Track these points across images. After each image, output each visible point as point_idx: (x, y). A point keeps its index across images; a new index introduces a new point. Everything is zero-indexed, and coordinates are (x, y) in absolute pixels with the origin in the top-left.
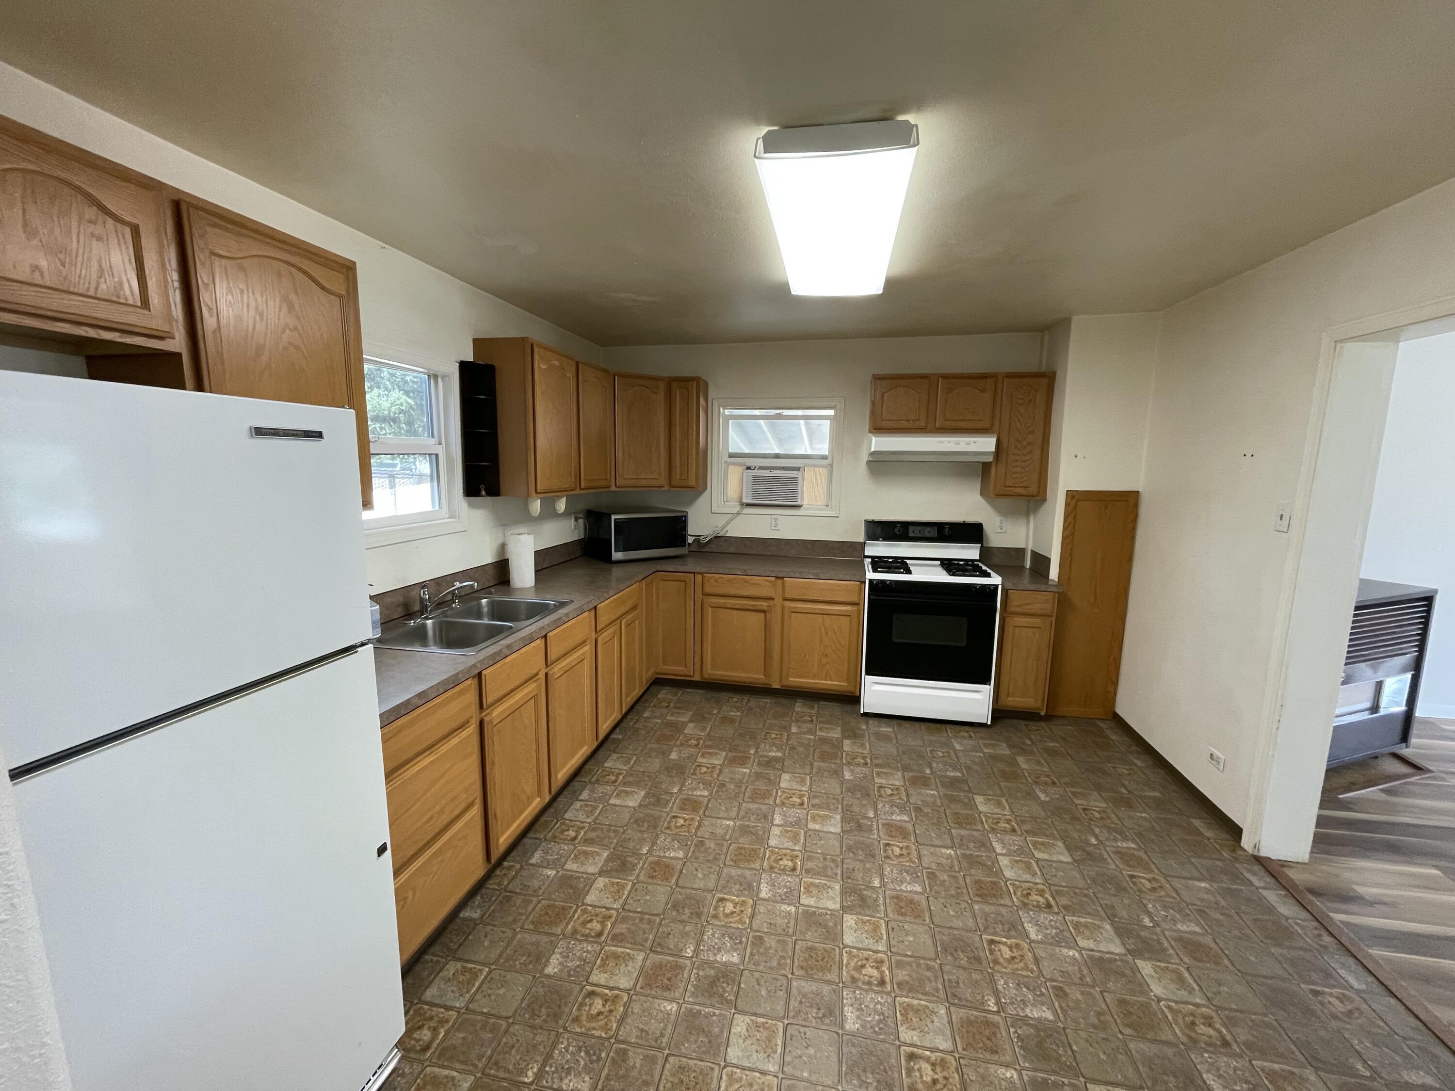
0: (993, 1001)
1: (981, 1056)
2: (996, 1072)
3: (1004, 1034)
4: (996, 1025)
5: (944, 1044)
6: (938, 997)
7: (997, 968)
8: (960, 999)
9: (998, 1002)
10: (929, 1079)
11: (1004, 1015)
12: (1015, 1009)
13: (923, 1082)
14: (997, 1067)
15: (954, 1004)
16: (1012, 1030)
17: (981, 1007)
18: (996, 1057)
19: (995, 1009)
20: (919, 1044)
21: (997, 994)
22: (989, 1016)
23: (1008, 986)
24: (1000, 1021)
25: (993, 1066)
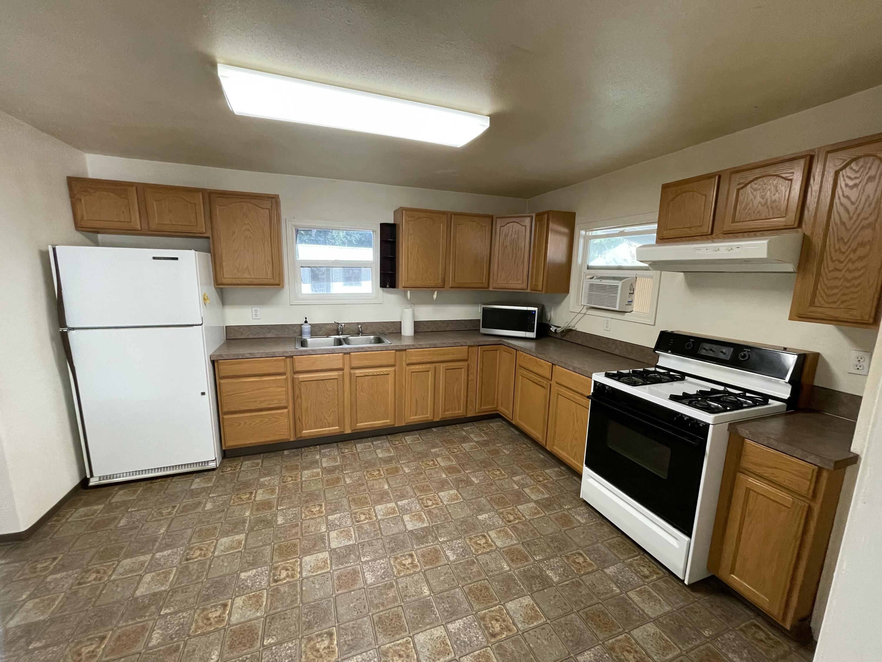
0: (272, 641)
1: (227, 640)
2: (216, 649)
3: (245, 651)
4: (252, 646)
5: (234, 619)
6: (270, 610)
7: (304, 641)
8: (270, 622)
9: (271, 645)
10: (210, 615)
11: (261, 650)
12: (268, 656)
13: (208, 614)
14: (219, 650)
15: (266, 619)
16: (249, 656)
17: (266, 634)
18: (226, 648)
19: (265, 644)
20: (234, 607)
21: (279, 643)
22: (259, 641)
23: (288, 650)
24: (255, 648)
25: (220, 648)
